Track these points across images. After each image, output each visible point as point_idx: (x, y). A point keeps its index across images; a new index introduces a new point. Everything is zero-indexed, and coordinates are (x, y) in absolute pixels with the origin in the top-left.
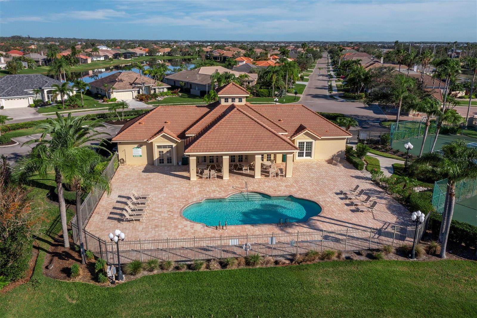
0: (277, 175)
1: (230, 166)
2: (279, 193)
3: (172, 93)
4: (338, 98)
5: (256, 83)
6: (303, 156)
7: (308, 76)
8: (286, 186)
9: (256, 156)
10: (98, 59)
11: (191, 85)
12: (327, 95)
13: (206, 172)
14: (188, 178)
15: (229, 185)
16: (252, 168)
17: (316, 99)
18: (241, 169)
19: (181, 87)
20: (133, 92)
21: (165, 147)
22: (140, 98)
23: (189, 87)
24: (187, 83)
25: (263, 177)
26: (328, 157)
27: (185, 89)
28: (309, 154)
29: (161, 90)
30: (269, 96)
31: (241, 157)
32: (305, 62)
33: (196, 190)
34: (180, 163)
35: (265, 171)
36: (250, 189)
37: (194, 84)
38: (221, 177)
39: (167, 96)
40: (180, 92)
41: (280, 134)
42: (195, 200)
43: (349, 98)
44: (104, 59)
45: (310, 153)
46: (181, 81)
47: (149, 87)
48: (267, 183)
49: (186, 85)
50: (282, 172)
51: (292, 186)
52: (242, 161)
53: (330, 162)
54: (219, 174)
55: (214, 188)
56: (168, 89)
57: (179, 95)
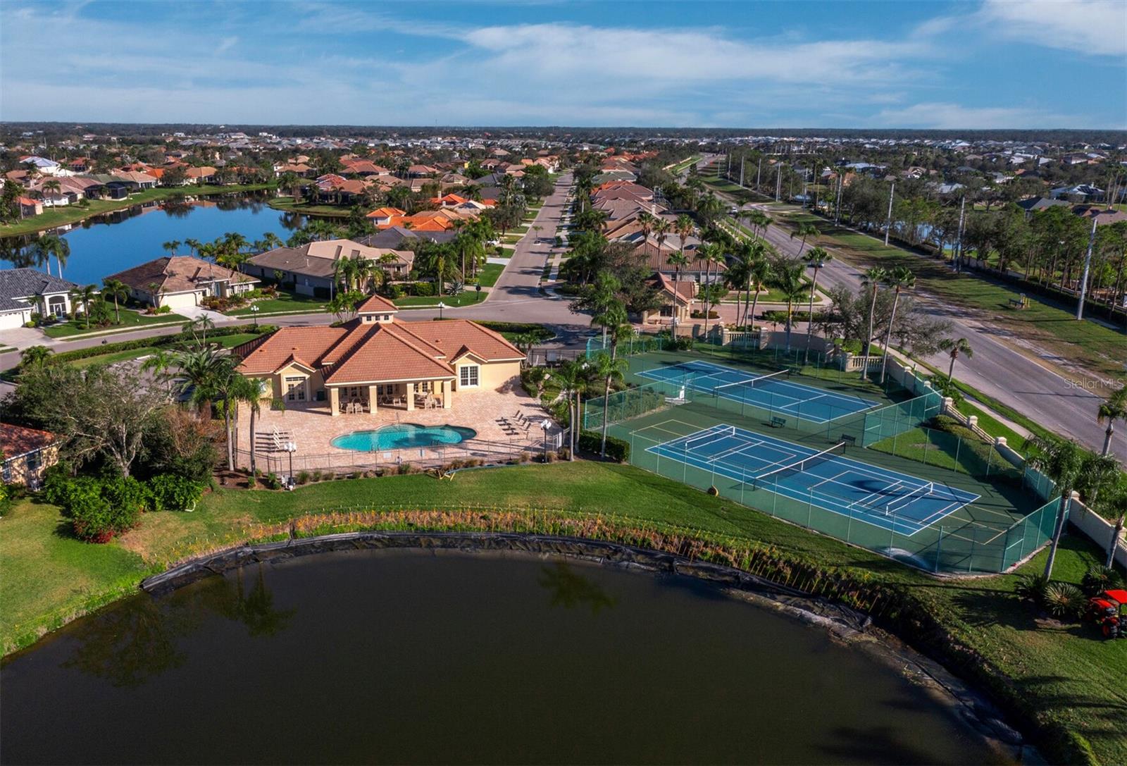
0: (434, 406)
1: (378, 399)
2: (434, 423)
3: (264, 293)
4: (551, 294)
5: (411, 268)
6: (467, 384)
7: (513, 242)
8: (443, 417)
9: (408, 385)
10: (56, 203)
11: (295, 276)
12: (534, 288)
13: (350, 405)
14: (330, 414)
15: (378, 419)
16: (404, 401)
17: (515, 296)
18: (391, 402)
19: (276, 280)
20: (197, 293)
21: (295, 379)
22: (210, 304)
23: (292, 279)
24: (288, 272)
25: (418, 409)
26: (499, 384)
27: (284, 284)
28: (475, 382)
29: (245, 288)
30: (433, 295)
31: (390, 386)
32: (509, 215)
33: (341, 424)
34: (315, 399)
35: (419, 403)
36: (402, 420)
37: (301, 274)
38: (369, 412)
39: (255, 299)
40: (277, 289)
41: (436, 358)
42: (342, 432)
43: (569, 293)
44: (67, 203)
45: (476, 380)
46: (277, 270)
47: (222, 283)
48: (421, 415)
49: (287, 276)
50: (439, 403)
51: (450, 416)
52: (391, 393)
53: (502, 390)
54: (365, 408)
55: (361, 421)
56: (256, 285)
57: (276, 296)
